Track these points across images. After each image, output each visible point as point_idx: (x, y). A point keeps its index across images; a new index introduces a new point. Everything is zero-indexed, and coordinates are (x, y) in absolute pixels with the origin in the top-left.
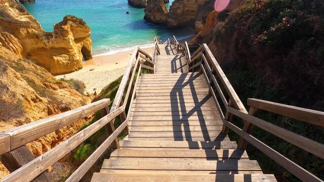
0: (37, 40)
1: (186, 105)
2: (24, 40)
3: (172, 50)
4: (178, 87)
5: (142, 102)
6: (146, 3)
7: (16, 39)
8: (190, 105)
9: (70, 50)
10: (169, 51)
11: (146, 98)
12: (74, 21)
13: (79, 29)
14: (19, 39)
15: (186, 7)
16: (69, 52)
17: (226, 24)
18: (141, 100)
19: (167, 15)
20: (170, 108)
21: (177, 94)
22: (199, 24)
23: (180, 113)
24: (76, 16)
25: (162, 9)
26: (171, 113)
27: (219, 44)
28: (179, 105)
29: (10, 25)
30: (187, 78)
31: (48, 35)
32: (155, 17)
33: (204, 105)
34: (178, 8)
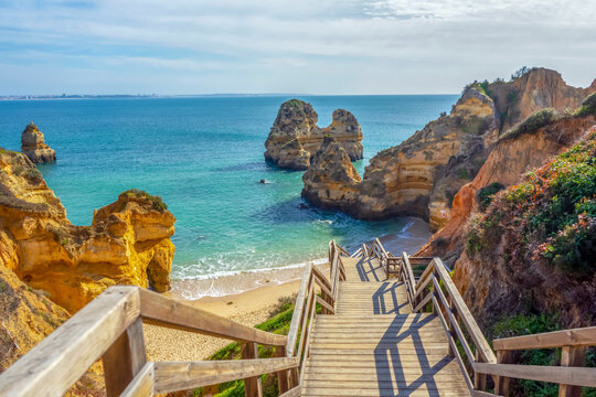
0: (55, 244)
1: (405, 371)
2: (24, 244)
3: (373, 270)
4: (390, 340)
5: (321, 364)
6: (308, 161)
7: (10, 242)
8: (412, 371)
9: (122, 268)
10: (365, 274)
11: (330, 357)
12: (141, 203)
13: (151, 220)
14: (16, 242)
15: (404, 169)
16: (120, 272)
17: (487, 219)
18: (319, 361)
19: (359, 187)
20: (376, 376)
21: (388, 352)
22: (439, 209)
23: (395, 385)
24: (147, 192)
25: (345, 174)
26: (376, 385)
27: (477, 257)
28: (392, 371)
29: (5, 210)
30: (407, 325)
31: (80, 234)
32: (328, 192)
33: (441, 371)
34: (385, 172)
